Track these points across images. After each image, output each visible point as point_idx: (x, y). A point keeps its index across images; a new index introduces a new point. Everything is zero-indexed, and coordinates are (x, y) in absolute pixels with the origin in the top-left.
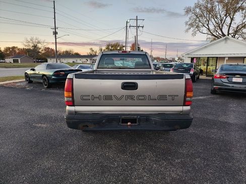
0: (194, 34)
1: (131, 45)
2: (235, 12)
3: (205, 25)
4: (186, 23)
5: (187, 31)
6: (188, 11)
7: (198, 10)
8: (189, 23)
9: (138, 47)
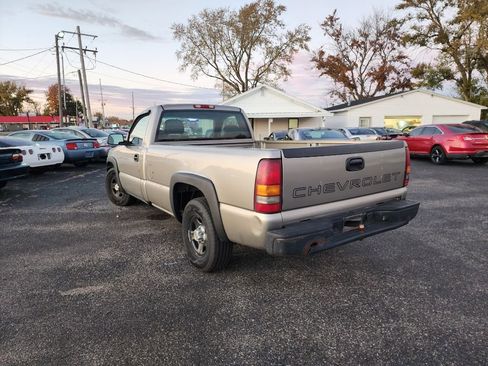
0: (195, 76)
1: (47, 89)
2: (253, 44)
3: (211, 61)
4: (178, 54)
5: (183, 68)
6: (179, 32)
7: (196, 33)
8: (184, 54)
9: (67, 95)
